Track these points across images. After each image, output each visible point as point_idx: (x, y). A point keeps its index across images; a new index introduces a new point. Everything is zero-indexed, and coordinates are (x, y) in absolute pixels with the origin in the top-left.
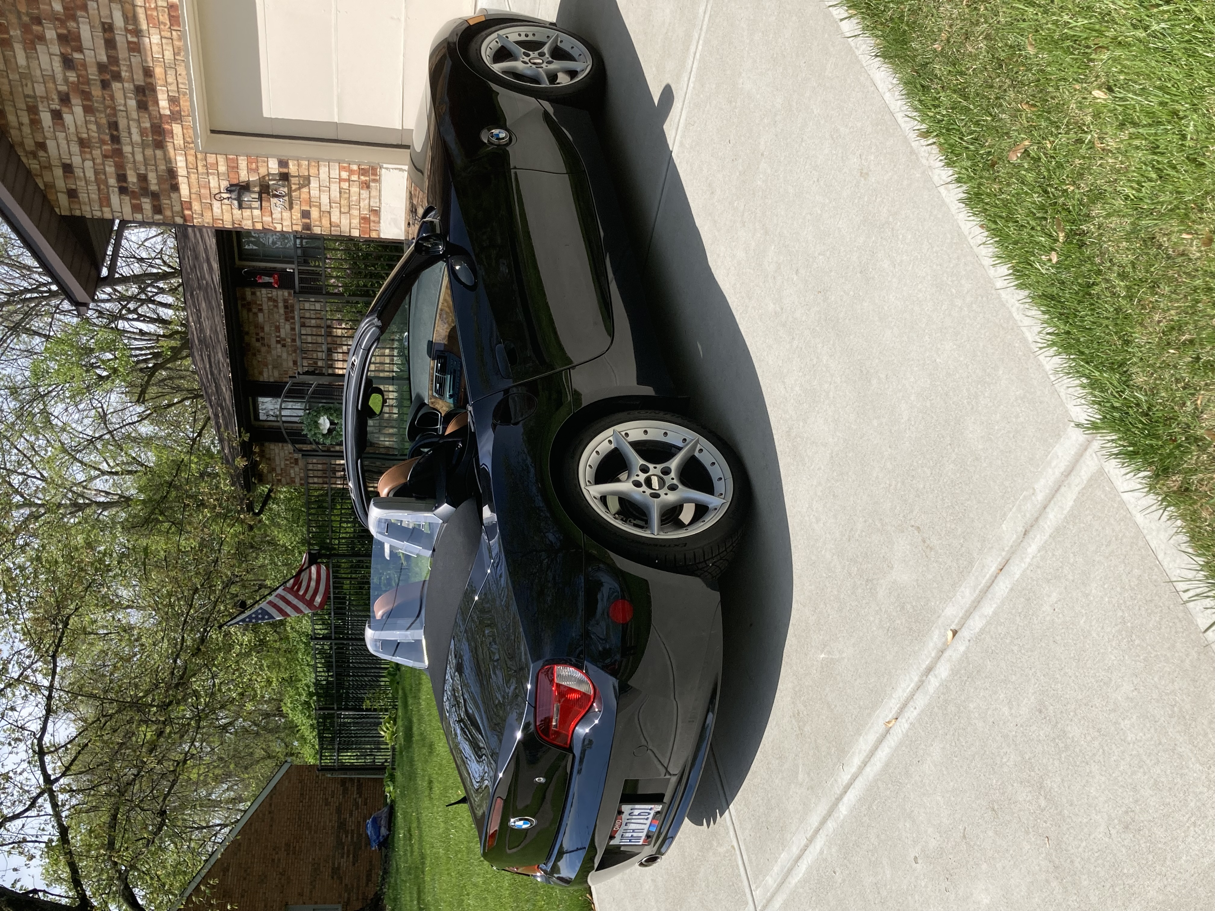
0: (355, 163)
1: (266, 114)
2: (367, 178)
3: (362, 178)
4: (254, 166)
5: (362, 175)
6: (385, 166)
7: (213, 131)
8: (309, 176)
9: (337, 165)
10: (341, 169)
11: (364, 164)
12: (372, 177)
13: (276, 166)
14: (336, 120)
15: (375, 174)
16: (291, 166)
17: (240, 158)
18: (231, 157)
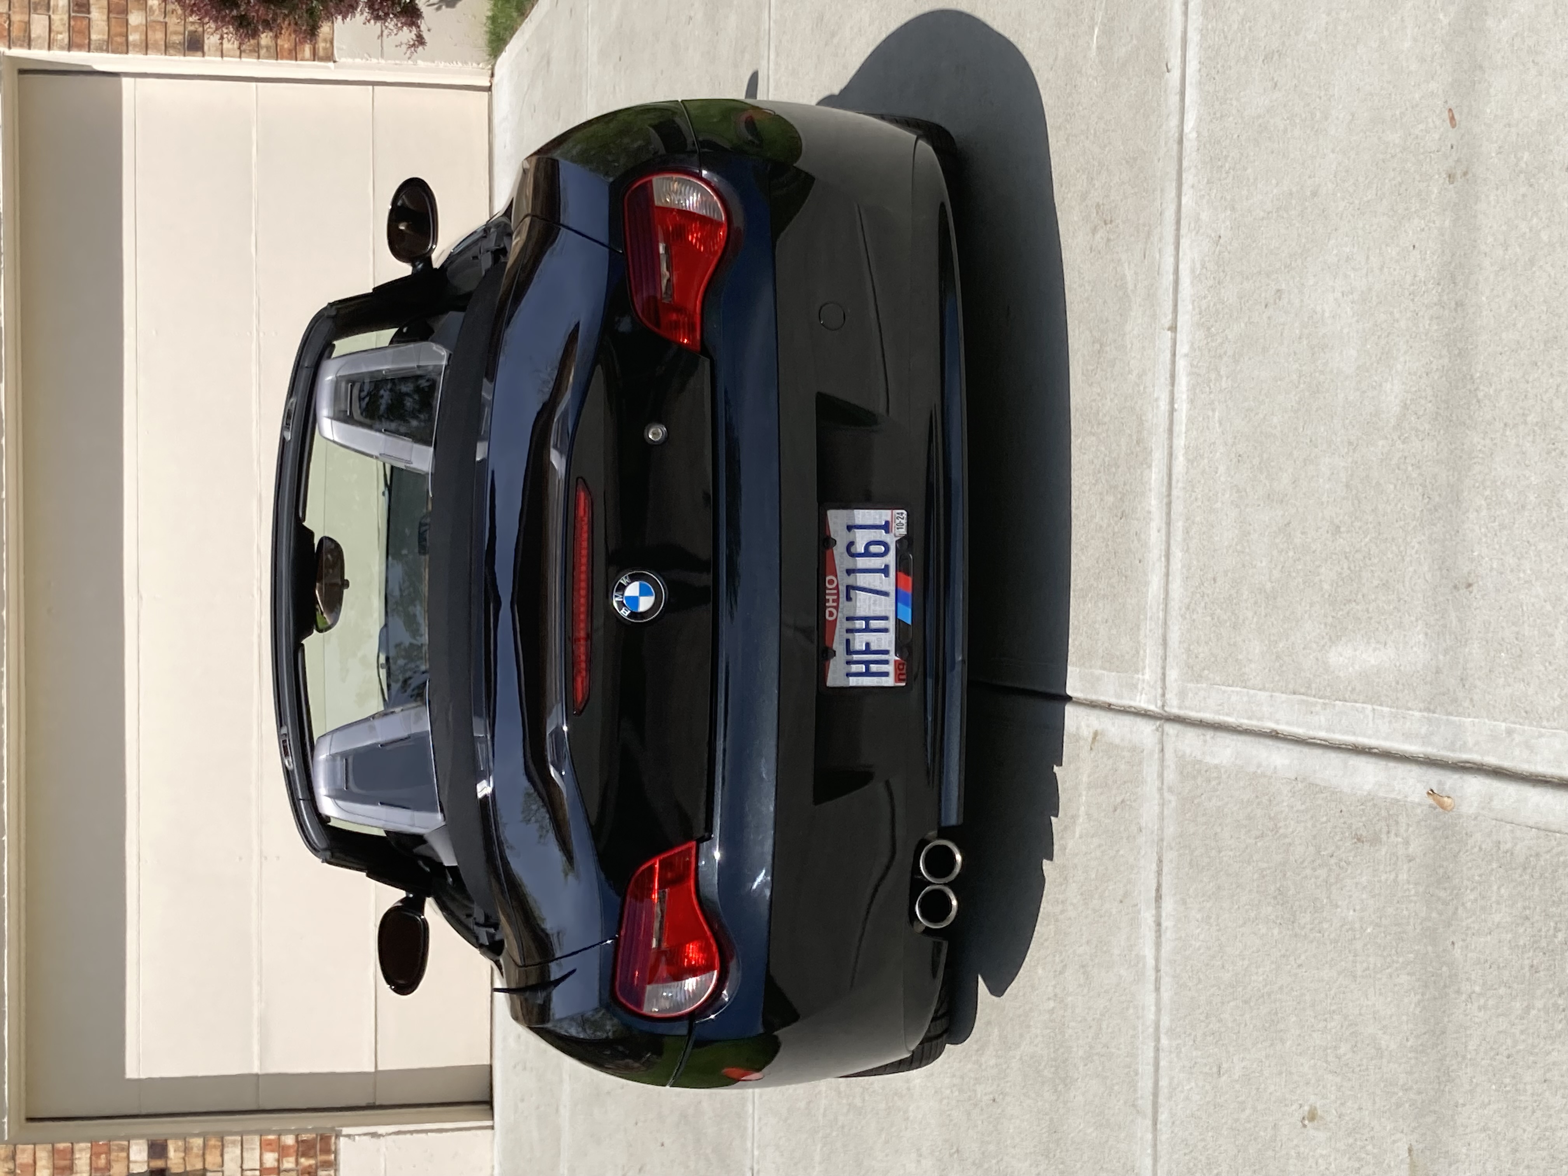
0: (289, 1132)
1: (132, 1072)
2: (312, 1162)
3: (304, 1161)
4: (102, 1161)
5: (304, 1155)
6: (346, 1131)
7: (30, 1119)
8: (205, 1170)
9: (257, 1138)
10: (265, 1146)
11: (307, 1131)
12: (322, 1158)
13: (144, 1156)
14: (256, 1070)
15: (327, 1150)
16: (171, 1153)
17: (77, 1147)
18: (61, 1146)
